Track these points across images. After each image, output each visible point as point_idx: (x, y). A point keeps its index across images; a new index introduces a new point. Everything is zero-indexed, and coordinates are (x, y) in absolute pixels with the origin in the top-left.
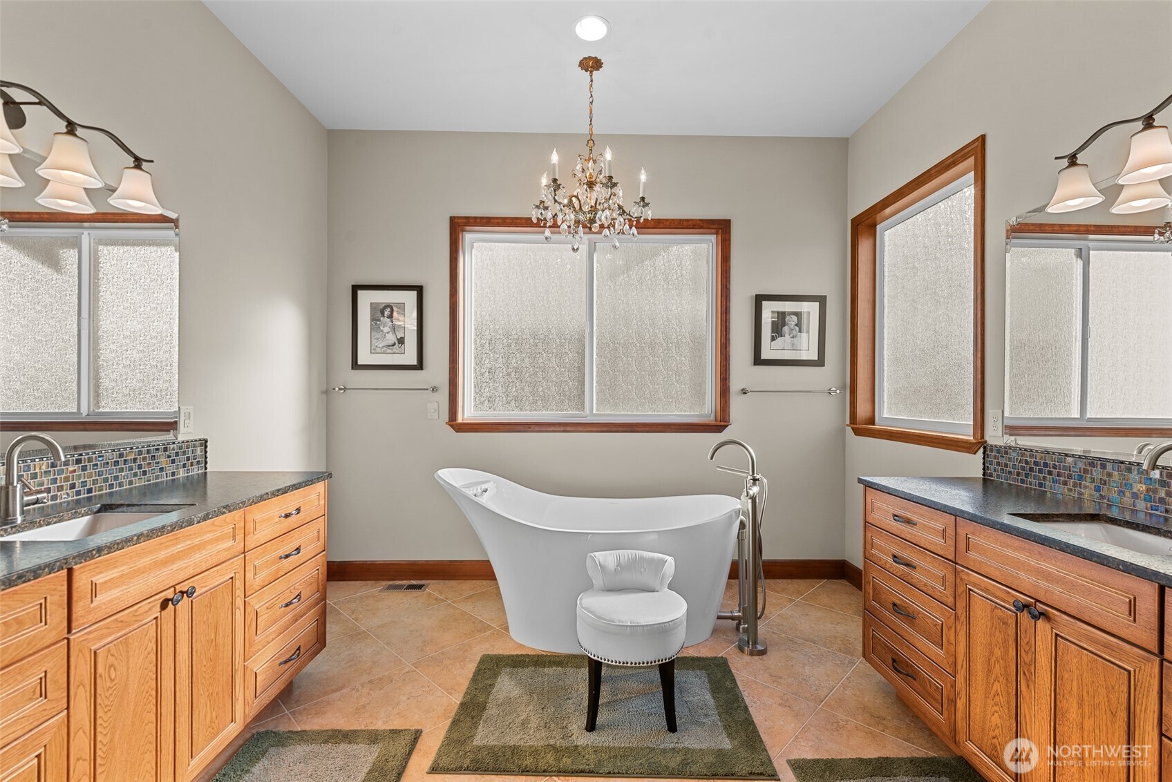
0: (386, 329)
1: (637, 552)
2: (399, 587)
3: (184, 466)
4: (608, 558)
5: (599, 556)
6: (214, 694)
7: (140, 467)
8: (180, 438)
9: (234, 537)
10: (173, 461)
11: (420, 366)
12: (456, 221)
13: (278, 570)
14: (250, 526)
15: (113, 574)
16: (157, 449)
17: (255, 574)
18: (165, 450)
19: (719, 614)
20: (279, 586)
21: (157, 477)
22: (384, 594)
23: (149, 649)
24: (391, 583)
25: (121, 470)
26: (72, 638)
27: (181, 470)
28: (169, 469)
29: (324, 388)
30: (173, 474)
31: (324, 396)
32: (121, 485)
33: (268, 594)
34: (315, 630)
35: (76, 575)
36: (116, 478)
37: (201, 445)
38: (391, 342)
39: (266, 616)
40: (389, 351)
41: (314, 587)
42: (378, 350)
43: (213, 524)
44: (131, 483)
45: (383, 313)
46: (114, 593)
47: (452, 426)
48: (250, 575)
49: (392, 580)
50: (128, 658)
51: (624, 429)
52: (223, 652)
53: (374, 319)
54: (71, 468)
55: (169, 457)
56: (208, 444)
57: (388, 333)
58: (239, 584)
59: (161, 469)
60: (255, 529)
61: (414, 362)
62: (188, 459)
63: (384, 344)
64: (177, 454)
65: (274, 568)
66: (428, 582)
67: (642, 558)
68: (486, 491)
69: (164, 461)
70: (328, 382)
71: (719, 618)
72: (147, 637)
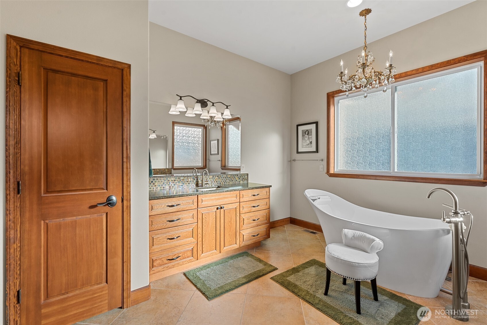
0: (307, 139)
1: (364, 233)
2: (308, 231)
3: (242, 180)
4: (349, 232)
5: (346, 231)
6: (231, 235)
7: (231, 179)
8: (241, 173)
9: (236, 198)
10: (239, 179)
11: (317, 151)
12: (329, 94)
13: (251, 210)
14: (241, 196)
15: (206, 199)
16: (235, 175)
17: (243, 209)
18: (237, 175)
19: (442, 289)
20: (251, 214)
21: (235, 182)
22: (302, 232)
23: (214, 217)
24: (307, 229)
25: (227, 179)
26: (198, 209)
27: (241, 181)
28: (238, 180)
29: (289, 160)
30: (239, 182)
31: (290, 163)
32: (227, 183)
33: (248, 215)
34: (265, 231)
35: (199, 197)
36: (226, 181)
37: (247, 175)
38: (308, 143)
39: (246, 221)
40: (307, 146)
41: (265, 218)
42: (304, 146)
43: (230, 193)
44: (229, 183)
45: (305, 133)
46: (206, 203)
47: (327, 174)
48: (241, 209)
49: (308, 228)
50: (209, 217)
51: (409, 180)
52: (233, 225)
53: (303, 136)
54: (216, 178)
55: (238, 177)
56: (248, 175)
57: (307, 140)
58: (238, 210)
59: (236, 180)
60: (243, 197)
61: (315, 150)
62: (243, 178)
63: (306, 144)
64: (240, 177)
65: (250, 209)
66: (319, 232)
67: (365, 237)
68: (319, 198)
69: (237, 178)
70: (291, 158)
71: (441, 290)
72: (213, 215)
